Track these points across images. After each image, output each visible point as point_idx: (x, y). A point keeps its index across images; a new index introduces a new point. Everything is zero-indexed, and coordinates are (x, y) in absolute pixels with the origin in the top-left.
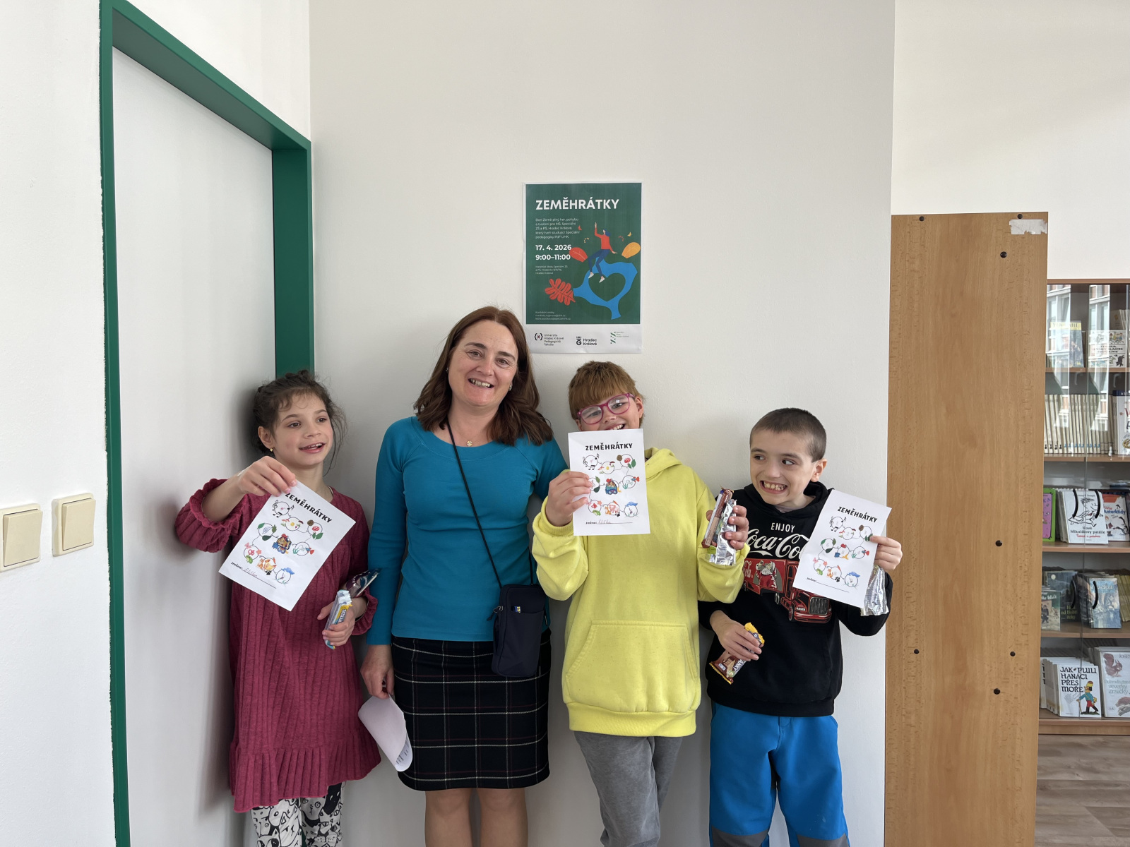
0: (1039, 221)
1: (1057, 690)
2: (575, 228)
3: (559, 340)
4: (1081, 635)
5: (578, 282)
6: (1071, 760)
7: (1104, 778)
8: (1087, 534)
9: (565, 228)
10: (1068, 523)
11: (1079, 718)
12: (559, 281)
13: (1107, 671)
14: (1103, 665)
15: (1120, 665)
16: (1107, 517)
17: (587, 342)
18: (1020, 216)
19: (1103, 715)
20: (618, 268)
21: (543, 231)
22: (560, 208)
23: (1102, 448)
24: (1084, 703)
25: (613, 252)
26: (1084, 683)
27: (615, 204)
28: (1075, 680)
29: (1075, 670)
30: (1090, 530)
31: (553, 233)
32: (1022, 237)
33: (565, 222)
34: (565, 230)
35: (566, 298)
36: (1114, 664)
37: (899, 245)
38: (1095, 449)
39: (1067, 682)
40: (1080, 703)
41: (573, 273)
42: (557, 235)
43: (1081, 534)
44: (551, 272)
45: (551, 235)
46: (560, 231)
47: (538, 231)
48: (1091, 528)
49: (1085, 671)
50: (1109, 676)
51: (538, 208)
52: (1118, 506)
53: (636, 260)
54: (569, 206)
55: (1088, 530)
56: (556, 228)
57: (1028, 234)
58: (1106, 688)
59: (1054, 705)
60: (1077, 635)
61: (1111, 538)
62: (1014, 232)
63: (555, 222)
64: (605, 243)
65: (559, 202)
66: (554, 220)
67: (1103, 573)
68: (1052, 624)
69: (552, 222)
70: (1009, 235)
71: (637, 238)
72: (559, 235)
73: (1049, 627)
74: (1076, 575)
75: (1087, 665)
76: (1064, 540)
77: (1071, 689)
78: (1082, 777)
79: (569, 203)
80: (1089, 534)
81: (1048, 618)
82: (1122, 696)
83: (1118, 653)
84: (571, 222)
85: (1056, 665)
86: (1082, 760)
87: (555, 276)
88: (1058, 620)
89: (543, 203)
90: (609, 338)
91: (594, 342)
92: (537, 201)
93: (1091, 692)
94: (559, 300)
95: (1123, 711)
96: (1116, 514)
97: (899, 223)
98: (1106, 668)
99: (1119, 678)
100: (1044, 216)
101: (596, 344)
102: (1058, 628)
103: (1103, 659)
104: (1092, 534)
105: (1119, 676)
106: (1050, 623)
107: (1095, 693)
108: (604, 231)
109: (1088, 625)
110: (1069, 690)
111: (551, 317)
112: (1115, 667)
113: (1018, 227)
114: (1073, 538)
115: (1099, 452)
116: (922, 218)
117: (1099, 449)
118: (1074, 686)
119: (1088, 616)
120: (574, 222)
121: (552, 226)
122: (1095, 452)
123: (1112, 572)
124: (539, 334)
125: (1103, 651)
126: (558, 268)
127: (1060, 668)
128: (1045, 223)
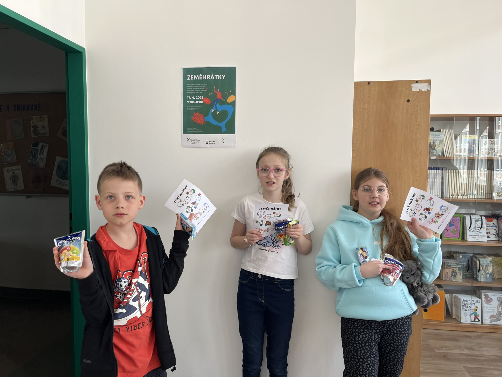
0: (426, 84)
1: (460, 310)
2: (205, 89)
3: (198, 141)
4: (472, 284)
5: (207, 114)
6: (462, 344)
7: (476, 353)
8: (477, 237)
9: (201, 88)
10: (468, 231)
11: (470, 323)
12: (198, 113)
13: (485, 302)
14: (483, 299)
15: (491, 299)
16: (487, 229)
17: (211, 142)
18: (417, 82)
19: (482, 322)
20: (225, 107)
21: (191, 89)
22: (198, 79)
23: (487, 196)
24: (473, 317)
25: (223, 100)
26: (473, 307)
27: (224, 77)
28: (469, 305)
29: (469, 301)
30: (478, 235)
31: (195, 91)
32: (418, 92)
33: (200, 85)
34: (201, 89)
35: (201, 121)
36: (489, 299)
37: (358, 96)
38: (483, 196)
39: (465, 306)
40: (471, 317)
41: (204, 110)
42: (197, 92)
43: (474, 237)
44: (194, 109)
45: (194, 92)
46: (198, 90)
47: (188, 90)
48: (479, 234)
49: (474, 301)
50: (486, 304)
51: (188, 79)
52: (494, 223)
53: (233, 104)
54: (202, 78)
55: (477, 235)
56: (196, 89)
57: (421, 91)
58: (484, 310)
59: (458, 317)
60: (470, 285)
61: (489, 239)
62: (414, 90)
63: (197, 85)
64: (219, 96)
65: (198, 76)
66: (196, 84)
67: (485, 255)
68: (458, 279)
69: (194, 86)
70: (411, 91)
71: (234, 93)
72: (198, 91)
73: (457, 280)
74: (472, 256)
75: (475, 299)
76: (466, 239)
77: (467, 310)
78: (466, 352)
79: (202, 76)
80: (478, 237)
81: (456, 276)
82: (492, 314)
83: (491, 294)
84: (203, 85)
85: (460, 298)
86: (468, 344)
87: (196, 111)
88: (461, 277)
89: (190, 76)
90: (221, 141)
91: (214, 142)
92: (188, 76)
93: (477, 312)
94: (198, 122)
95: (492, 321)
96: (492, 228)
97: (358, 86)
98: (485, 301)
99: (491, 306)
100: (429, 82)
101: (215, 143)
102: (461, 281)
103: (483, 296)
104: (479, 237)
105: (491, 304)
106: (457, 278)
107: (479, 312)
108: (219, 90)
109: (476, 280)
110: (466, 310)
111: (194, 131)
112: (489, 300)
113: (416, 87)
114: (469, 239)
115: (485, 198)
116: (369, 83)
117: (485, 196)
118: (468, 309)
119: (477, 275)
120: (205, 85)
121: (195, 88)
122: (483, 198)
123: (489, 255)
124: (189, 138)
125: (484, 293)
126: (197, 107)
127: (462, 300)
128: (429, 85)
